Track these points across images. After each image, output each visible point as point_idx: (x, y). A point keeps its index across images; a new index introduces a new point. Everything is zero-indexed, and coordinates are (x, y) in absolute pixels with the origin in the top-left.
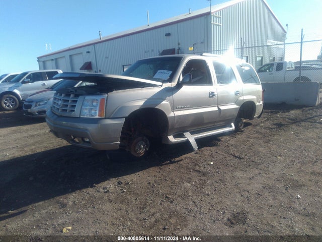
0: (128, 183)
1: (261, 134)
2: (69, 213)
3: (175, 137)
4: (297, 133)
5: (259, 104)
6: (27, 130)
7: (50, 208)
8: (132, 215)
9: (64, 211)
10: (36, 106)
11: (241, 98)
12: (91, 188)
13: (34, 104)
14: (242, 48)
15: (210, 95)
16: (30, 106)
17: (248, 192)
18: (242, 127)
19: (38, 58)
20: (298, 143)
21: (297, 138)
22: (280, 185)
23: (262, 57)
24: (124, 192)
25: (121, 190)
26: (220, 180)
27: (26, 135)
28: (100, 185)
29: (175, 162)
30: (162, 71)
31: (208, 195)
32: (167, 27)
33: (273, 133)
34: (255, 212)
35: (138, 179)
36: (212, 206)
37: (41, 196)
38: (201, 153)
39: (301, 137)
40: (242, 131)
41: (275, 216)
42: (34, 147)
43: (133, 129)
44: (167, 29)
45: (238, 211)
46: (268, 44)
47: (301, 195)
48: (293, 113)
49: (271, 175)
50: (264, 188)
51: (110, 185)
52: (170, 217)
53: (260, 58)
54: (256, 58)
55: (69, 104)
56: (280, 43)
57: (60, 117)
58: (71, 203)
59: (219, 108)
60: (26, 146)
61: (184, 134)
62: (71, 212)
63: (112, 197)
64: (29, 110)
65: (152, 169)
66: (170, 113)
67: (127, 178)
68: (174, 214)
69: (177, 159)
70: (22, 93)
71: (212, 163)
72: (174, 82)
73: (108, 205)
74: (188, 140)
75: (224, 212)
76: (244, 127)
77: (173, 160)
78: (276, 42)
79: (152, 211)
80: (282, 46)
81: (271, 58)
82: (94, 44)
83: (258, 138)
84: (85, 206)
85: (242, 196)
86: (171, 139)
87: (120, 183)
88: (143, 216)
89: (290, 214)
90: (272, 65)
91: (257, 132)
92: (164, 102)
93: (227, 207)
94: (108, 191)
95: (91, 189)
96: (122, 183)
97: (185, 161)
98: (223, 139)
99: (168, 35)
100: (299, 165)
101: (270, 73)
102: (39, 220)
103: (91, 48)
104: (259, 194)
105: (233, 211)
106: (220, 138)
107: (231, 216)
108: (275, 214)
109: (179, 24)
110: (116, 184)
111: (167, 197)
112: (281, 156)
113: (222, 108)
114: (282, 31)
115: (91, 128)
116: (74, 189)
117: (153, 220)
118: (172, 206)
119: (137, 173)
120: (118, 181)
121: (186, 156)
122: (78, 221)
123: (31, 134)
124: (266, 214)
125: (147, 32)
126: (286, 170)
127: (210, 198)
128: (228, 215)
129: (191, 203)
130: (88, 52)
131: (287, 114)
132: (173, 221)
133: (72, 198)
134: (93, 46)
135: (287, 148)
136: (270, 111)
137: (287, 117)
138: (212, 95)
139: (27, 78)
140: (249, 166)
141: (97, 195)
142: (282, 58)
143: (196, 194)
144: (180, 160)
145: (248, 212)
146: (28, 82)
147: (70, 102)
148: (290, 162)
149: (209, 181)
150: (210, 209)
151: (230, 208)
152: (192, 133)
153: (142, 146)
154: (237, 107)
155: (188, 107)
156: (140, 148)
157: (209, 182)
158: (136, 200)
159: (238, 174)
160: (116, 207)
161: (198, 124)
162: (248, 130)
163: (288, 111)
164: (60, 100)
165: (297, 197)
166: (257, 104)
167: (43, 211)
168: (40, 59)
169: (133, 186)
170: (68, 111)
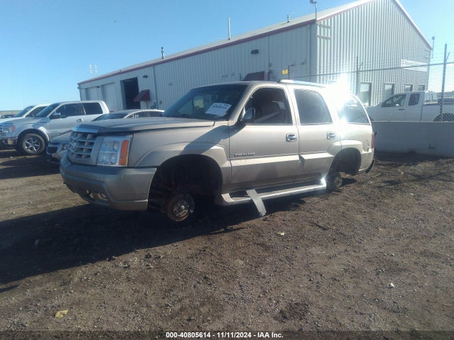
0: (159, 257)
1: (365, 195)
2: (70, 292)
3: (232, 196)
4: (419, 196)
5: (367, 152)
6: (48, 182)
7: (48, 285)
8: (151, 300)
9: (64, 289)
10: (63, 149)
11: (337, 144)
12: (109, 261)
13: (60, 147)
14: (358, 72)
15: (287, 139)
16: (54, 150)
17: (321, 275)
18: (340, 184)
19: (79, 84)
20: (416, 209)
21: (417, 202)
22: (369, 269)
23: (393, 85)
24: (150, 268)
25: (147, 265)
26: (287, 257)
27: (44, 188)
28: (120, 257)
29: (231, 230)
30: (218, 104)
31: (264, 277)
32: (254, 42)
33: (384, 194)
34: (321, 304)
35: (173, 252)
36: (264, 293)
37: (40, 269)
38: (270, 219)
39: (424, 201)
40: (339, 191)
41: (349, 311)
42: (49, 204)
43: (174, 183)
44: (253, 44)
45: (298, 301)
46: (402, 66)
47: (394, 284)
48: (421, 167)
49: (362, 253)
50: (346, 271)
51: (135, 259)
52: (203, 304)
53: (390, 87)
54: (384, 86)
55: (85, 147)
56: (422, 64)
57: (73, 164)
58: (76, 279)
59: (301, 158)
60: (41, 202)
61: (247, 191)
62: (72, 291)
63: (133, 274)
64: (53, 154)
65: (197, 239)
66: (224, 162)
67: (160, 250)
68: (209, 300)
69: (235, 227)
70: (50, 132)
71: (283, 234)
72: (232, 119)
73: (124, 284)
74: (252, 200)
75: (278, 302)
76: (343, 185)
77: (229, 227)
78: (415, 63)
79: (181, 295)
80: (425, 69)
81: (407, 87)
82: (154, 65)
83: (359, 201)
84: (94, 285)
85: (310, 280)
86: (227, 197)
87: (148, 256)
88: (166, 301)
89: (371, 309)
90: (404, 96)
91: (361, 193)
92: (215, 147)
93: (285, 294)
94: (129, 266)
95: (108, 263)
96: (150, 256)
97: (245, 230)
98: (308, 200)
99: (255, 52)
100: (407, 241)
101: (400, 108)
102: (29, 300)
103: (149, 72)
104: (335, 280)
105: (292, 301)
106: (304, 199)
107: (286, 307)
108: (350, 308)
109: (271, 37)
110: (143, 257)
111: (205, 278)
112: (385, 227)
113: (306, 157)
114: (425, 46)
115: (109, 180)
116: (85, 262)
117: (178, 307)
118: (209, 291)
119: (175, 244)
120: (146, 254)
121: (249, 222)
122: (78, 303)
123: (52, 187)
124: (337, 307)
125: (225, 49)
126: (386, 246)
127: (265, 281)
128: (282, 306)
129: (237, 287)
130: (146, 77)
131: (412, 167)
132: (204, 310)
133: (80, 273)
134: (152, 68)
135: (398, 216)
136: (388, 162)
137: (410, 172)
138: (290, 138)
139: (57, 111)
140: (334, 239)
141: (113, 271)
142: (424, 86)
143: (246, 275)
144: (239, 229)
145: (312, 304)
146: (58, 117)
147: (86, 144)
148: (396, 236)
149: (271, 258)
150: (259, 297)
151: (289, 296)
152: (259, 191)
153: (183, 207)
154: (330, 156)
155: (253, 155)
156: (180, 210)
157: (269, 260)
158: (163, 279)
159: (315, 250)
160: (134, 288)
161: (267, 178)
162: (348, 190)
163: (415, 163)
164: (75, 141)
165: (390, 285)
166: (363, 152)
167: (38, 289)
168: (82, 86)
169: (164, 261)
170: (83, 157)
